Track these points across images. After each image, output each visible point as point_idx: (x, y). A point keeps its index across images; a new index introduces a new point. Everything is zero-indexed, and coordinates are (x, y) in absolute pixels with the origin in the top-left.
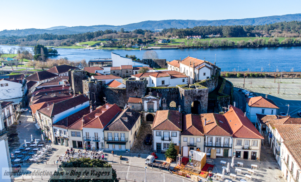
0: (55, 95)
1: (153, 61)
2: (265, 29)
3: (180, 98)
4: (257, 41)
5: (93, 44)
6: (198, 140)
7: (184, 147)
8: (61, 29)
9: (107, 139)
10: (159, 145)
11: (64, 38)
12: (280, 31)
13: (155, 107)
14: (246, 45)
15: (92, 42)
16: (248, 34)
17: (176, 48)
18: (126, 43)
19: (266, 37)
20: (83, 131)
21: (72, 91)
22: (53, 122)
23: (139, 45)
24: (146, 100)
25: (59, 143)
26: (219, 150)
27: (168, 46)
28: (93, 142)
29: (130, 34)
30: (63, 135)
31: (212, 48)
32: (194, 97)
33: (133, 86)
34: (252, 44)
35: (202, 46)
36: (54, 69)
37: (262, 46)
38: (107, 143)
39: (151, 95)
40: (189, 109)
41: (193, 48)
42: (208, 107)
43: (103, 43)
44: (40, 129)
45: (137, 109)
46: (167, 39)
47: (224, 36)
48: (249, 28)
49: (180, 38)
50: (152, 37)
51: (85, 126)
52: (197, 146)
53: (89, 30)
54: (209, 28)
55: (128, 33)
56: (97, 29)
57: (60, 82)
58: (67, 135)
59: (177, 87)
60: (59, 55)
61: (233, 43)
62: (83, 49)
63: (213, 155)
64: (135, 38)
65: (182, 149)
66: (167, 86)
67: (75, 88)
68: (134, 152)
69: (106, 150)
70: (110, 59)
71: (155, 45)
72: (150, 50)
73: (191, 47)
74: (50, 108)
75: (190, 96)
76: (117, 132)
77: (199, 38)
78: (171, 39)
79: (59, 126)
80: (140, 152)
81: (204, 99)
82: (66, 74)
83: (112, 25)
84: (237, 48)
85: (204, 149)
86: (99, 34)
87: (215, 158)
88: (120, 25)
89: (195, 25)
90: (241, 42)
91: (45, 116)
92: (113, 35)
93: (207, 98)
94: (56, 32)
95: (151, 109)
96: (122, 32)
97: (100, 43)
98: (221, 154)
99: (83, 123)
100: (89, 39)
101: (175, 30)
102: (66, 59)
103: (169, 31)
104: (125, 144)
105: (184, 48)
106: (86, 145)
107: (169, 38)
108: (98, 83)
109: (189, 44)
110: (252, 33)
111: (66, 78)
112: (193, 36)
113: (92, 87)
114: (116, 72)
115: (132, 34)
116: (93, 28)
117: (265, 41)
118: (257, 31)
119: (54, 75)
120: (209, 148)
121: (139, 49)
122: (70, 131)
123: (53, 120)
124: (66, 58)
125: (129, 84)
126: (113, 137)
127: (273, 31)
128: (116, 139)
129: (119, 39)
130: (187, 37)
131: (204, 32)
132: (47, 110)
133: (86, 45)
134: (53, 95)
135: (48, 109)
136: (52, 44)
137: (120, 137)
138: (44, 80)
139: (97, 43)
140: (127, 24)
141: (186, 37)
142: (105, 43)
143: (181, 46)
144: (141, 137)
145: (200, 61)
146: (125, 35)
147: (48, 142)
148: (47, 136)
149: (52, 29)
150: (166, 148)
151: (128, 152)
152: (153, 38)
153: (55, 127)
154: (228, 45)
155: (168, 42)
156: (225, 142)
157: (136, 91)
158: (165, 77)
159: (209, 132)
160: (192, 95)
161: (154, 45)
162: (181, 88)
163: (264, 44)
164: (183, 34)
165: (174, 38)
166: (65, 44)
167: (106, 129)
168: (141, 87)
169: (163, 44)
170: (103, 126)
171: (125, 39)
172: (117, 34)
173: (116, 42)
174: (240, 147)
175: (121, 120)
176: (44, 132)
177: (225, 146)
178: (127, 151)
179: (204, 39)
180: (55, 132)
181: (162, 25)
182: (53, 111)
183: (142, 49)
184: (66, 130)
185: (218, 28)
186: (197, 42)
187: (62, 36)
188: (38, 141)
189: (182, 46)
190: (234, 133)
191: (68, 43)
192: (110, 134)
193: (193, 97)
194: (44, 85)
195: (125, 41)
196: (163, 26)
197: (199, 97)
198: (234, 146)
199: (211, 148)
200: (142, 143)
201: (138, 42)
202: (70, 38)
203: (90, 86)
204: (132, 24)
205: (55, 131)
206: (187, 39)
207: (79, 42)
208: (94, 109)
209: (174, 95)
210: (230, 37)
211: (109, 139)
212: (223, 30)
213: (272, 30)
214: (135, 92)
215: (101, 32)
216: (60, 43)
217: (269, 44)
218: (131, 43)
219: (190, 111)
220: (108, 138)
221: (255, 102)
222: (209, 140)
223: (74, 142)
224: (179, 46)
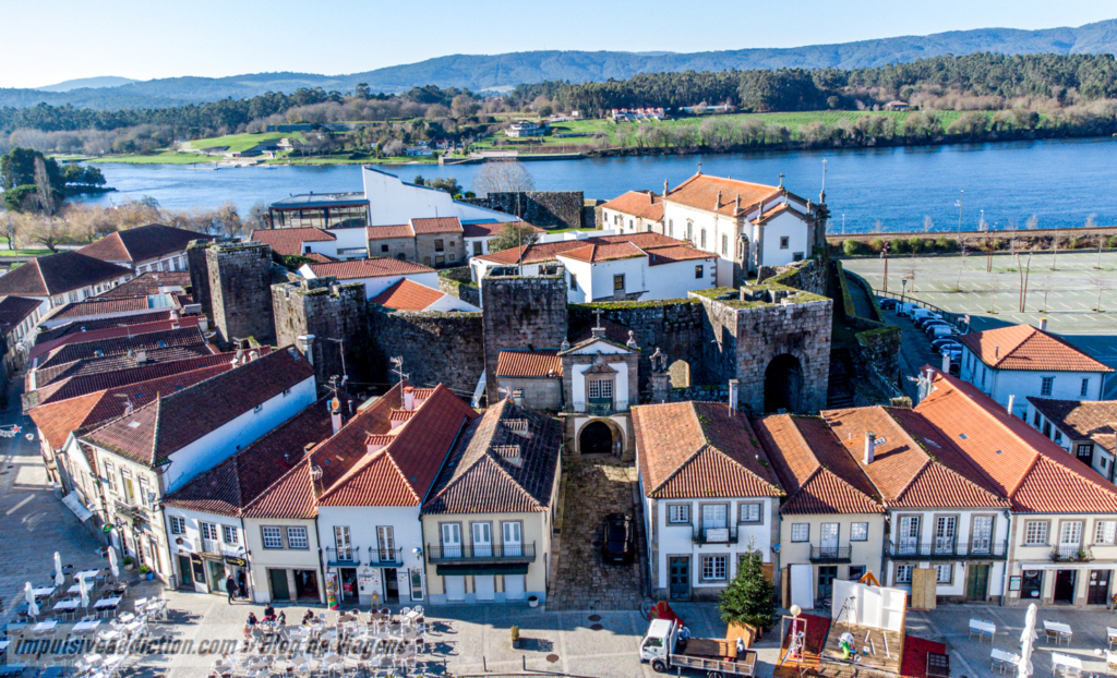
0: (142, 356)
1: (531, 200)
2: (887, 82)
3: (716, 344)
4: (868, 124)
5: (248, 143)
6: (856, 532)
7: (793, 567)
8: (108, 89)
9: (436, 553)
10: (679, 566)
11: (125, 124)
12: (938, 87)
13: (622, 391)
14: (831, 139)
15: (247, 140)
16: (830, 100)
17: (578, 154)
18: (383, 138)
19: (894, 110)
20: (319, 521)
21: (214, 333)
22: (167, 485)
23: (432, 145)
24: (583, 362)
25: (199, 585)
26: (948, 571)
27: (544, 150)
28: (371, 570)
29: (394, 103)
30: (219, 545)
31: (708, 153)
32: (777, 340)
33: (512, 303)
34: (850, 135)
35: (671, 145)
36: (109, 244)
37: (885, 144)
38: (438, 574)
39: (602, 340)
40: (756, 393)
41: (641, 152)
42: (830, 377)
43: (291, 141)
44: (95, 519)
45: (537, 405)
46: (537, 120)
47: (745, 108)
48: (831, 79)
49: (587, 116)
50: (479, 114)
51: (328, 496)
52: (853, 559)
53: (223, 94)
54: (691, 80)
55: (386, 102)
56: (257, 90)
57: (152, 297)
58: (241, 543)
59: (696, 299)
60: (114, 190)
61: (784, 132)
62: (210, 164)
63: (921, 596)
64: (417, 120)
65: (785, 575)
66: (634, 296)
67: (227, 319)
68: (566, 606)
69: (434, 601)
70: (354, 194)
71: (495, 143)
72: (479, 162)
73: (632, 150)
74: (144, 419)
75: (760, 335)
76: (488, 517)
77: (656, 117)
78: (554, 120)
79: (198, 503)
80: (592, 603)
81: (817, 346)
82: (166, 262)
83: (315, 72)
84: (800, 149)
85: (884, 569)
86: (270, 105)
87: (931, 605)
88: (345, 74)
89: (630, 70)
90: (812, 128)
91: (118, 461)
92: (329, 108)
93: (827, 341)
94: (85, 101)
95: (600, 399)
96: (360, 97)
97: (279, 140)
98: (958, 588)
99: (317, 482)
100: (230, 125)
101: (567, 90)
102: (151, 203)
103: (540, 93)
104: (526, 572)
105: (606, 155)
106: (335, 587)
107: (543, 119)
108: (344, 294)
109: (623, 140)
110: (843, 95)
111: (172, 280)
112: (635, 108)
113: (319, 313)
114: (392, 246)
115: (401, 103)
116: (241, 86)
117: (895, 124)
118: (862, 90)
119: (112, 271)
120: (901, 564)
121: (435, 162)
122: (254, 524)
123: (165, 475)
124: (151, 199)
125: (495, 294)
126: (467, 543)
127: (912, 87)
128: (482, 549)
129: (352, 124)
130: (613, 111)
131: (673, 92)
132: (131, 429)
133: (219, 148)
134: (136, 358)
135: (135, 425)
136: (73, 148)
137: (497, 542)
138: (72, 292)
139: (266, 142)
140: (373, 69)
141: (608, 112)
142: (298, 141)
143: (596, 146)
144: (579, 528)
145: (758, 188)
146: (375, 110)
147: (140, 577)
148: (132, 550)
149: (66, 90)
150: (714, 577)
151: (540, 604)
152: (484, 118)
153: (175, 511)
154: (767, 141)
155: (543, 131)
156: (976, 534)
157: (529, 324)
158: (627, 258)
159: (906, 491)
160: (768, 331)
161: (490, 146)
162: (719, 304)
163: (891, 134)
164: (599, 102)
165: (563, 117)
166: (131, 148)
167: (432, 505)
168: (549, 304)
169: (524, 139)
170: (418, 495)
171: (377, 122)
172: (342, 103)
173: (343, 135)
174: (1040, 552)
175: (496, 461)
176: (114, 531)
177: (974, 549)
178: (533, 604)
179: (676, 119)
180: (175, 531)
181: (507, 70)
182: (159, 432)
183: (446, 161)
184: (232, 521)
185: (723, 78)
186: (655, 133)
187: (114, 115)
188: (93, 579)
189: (601, 147)
190: (1010, 492)
191: (145, 141)
192: (451, 527)
193: (772, 339)
194: (81, 314)
195: (378, 132)
196: (512, 74)
197: (797, 340)
198: (1013, 550)
199: (912, 564)
200: (590, 556)
201: (430, 134)
202: (149, 122)
203: (310, 309)
204: (393, 68)
205: (176, 526)
206: (611, 120)
207: (191, 139)
208: (346, 413)
209: (682, 336)
210: (766, 110)
211: (448, 553)
212: (742, 85)
213: (909, 84)
214: (524, 327)
215: (280, 97)
216: (111, 144)
217: (909, 135)
218: (402, 137)
219: (758, 401)
220: (442, 548)
221: (1010, 350)
222: (906, 528)
223: (276, 576)
224: (586, 147)
